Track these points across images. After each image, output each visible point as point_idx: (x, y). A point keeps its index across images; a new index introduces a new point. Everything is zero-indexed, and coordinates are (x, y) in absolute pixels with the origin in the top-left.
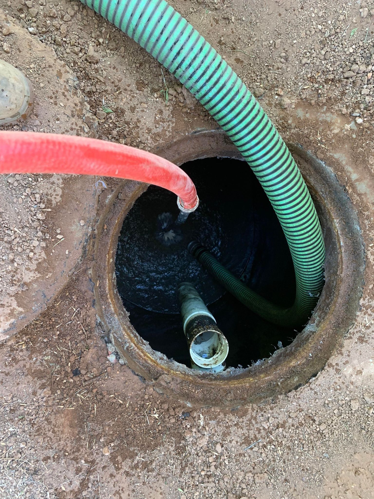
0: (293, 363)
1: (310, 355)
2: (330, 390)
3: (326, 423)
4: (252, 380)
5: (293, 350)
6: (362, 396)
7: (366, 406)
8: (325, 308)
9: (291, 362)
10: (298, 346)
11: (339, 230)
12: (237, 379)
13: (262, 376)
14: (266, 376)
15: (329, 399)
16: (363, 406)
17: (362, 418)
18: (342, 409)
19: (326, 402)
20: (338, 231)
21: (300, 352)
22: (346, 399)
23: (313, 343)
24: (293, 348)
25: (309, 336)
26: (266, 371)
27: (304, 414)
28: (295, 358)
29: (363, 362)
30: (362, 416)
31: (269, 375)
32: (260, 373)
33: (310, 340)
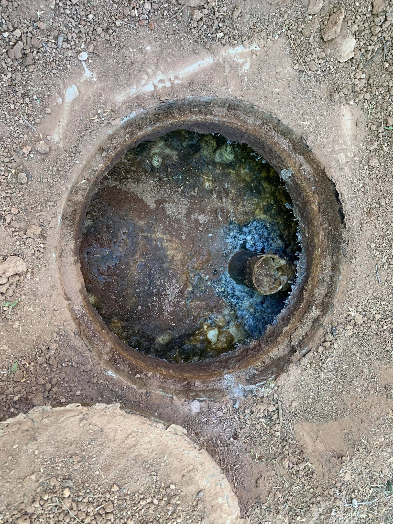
0: (315, 208)
1: (313, 188)
2: (354, 183)
3: (380, 197)
4: (318, 253)
5: (301, 201)
6: (369, 151)
7: (378, 151)
8: (272, 154)
9: (313, 209)
10: (299, 194)
11: (201, 117)
12: (311, 266)
13: (316, 241)
14: (318, 237)
15: (361, 186)
16: (377, 154)
17: (387, 159)
18: (373, 176)
19: (362, 190)
20: (201, 119)
21: (307, 196)
22: (366, 169)
23: (303, 181)
24: (299, 199)
25: (294, 181)
26: (313, 235)
27: (366, 215)
28: (311, 203)
29: (340, 139)
30: (385, 158)
31: (318, 234)
32: (312, 241)
33: (299, 182)
